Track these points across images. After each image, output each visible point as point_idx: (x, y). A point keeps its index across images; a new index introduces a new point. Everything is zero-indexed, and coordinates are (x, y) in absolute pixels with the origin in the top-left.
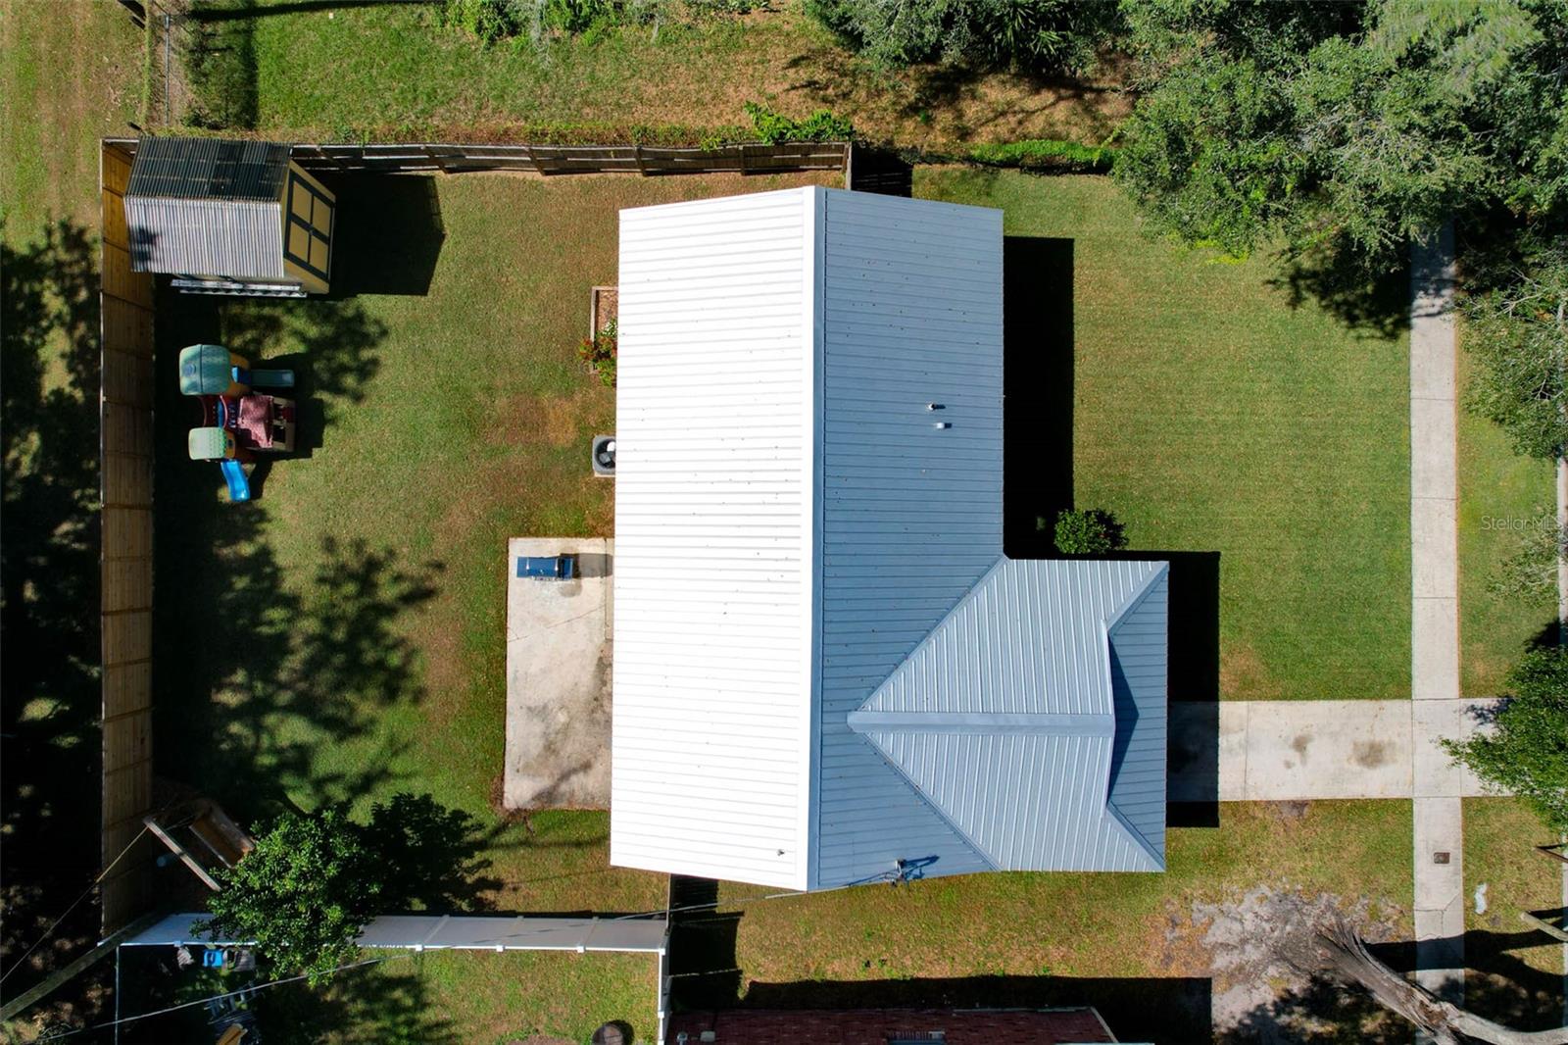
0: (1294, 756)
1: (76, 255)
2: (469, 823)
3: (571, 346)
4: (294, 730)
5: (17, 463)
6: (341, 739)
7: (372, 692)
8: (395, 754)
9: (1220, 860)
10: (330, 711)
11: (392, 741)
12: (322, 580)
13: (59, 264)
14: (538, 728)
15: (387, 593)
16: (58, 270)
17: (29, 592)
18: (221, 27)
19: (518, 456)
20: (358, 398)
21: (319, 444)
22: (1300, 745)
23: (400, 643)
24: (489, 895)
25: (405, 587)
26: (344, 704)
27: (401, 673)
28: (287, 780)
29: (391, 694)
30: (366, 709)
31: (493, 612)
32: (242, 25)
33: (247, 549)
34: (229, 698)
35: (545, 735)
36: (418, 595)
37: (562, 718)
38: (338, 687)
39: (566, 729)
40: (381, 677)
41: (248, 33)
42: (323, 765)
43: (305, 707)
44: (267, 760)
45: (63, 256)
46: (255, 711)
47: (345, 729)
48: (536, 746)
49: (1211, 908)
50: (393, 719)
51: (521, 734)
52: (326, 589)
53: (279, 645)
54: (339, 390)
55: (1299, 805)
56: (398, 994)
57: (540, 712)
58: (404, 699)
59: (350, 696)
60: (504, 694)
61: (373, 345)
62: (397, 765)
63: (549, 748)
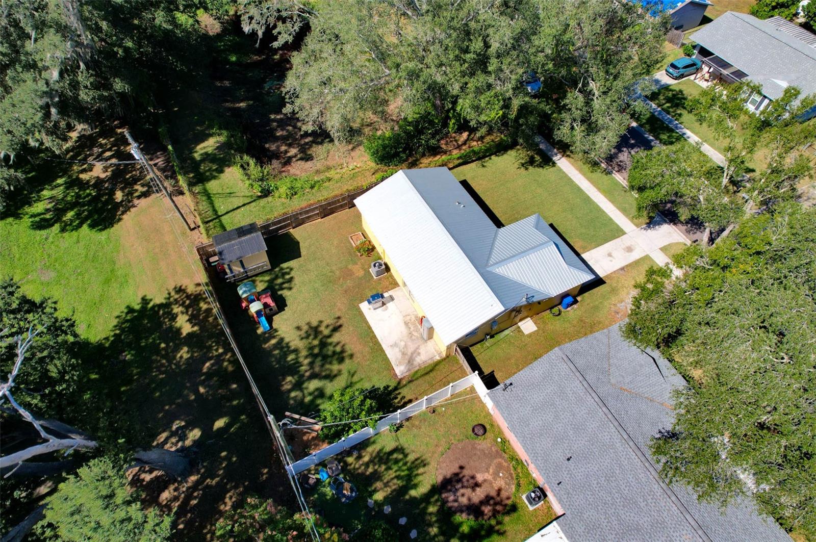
0: (611, 258)
1: (181, 294)
2: (390, 389)
3: (350, 253)
4: (313, 385)
5: (182, 357)
6: (331, 381)
7: (335, 362)
8: (353, 376)
10: (324, 374)
11: (349, 372)
12: (302, 339)
13: (176, 300)
14: (397, 350)
15: (326, 332)
16: (176, 302)
17: (202, 390)
18: (211, 224)
19: (349, 283)
20: (290, 289)
21: (286, 306)
22: (610, 255)
23: (338, 343)
25: (331, 328)
26: (327, 370)
27: (343, 351)
28: (319, 401)
29: (341, 360)
30: (335, 367)
31: (364, 325)
32: (217, 220)
33: (273, 341)
34: (287, 387)
35: (400, 351)
36: (336, 329)
37: (403, 344)
38: (322, 366)
39: (406, 346)
40: (336, 357)
41: (220, 221)
42: (328, 392)
43: (314, 376)
44: (308, 399)
45: (177, 296)
46: (298, 386)
47: (331, 377)
48: (399, 355)
50: (346, 366)
51: (392, 355)
52: (304, 341)
53: (297, 364)
54: (282, 289)
55: (622, 269)
56: (395, 456)
57: (395, 345)
58: (347, 361)
59: (328, 366)
60: (380, 345)
61: (289, 274)
62: (355, 379)
63: (404, 354)
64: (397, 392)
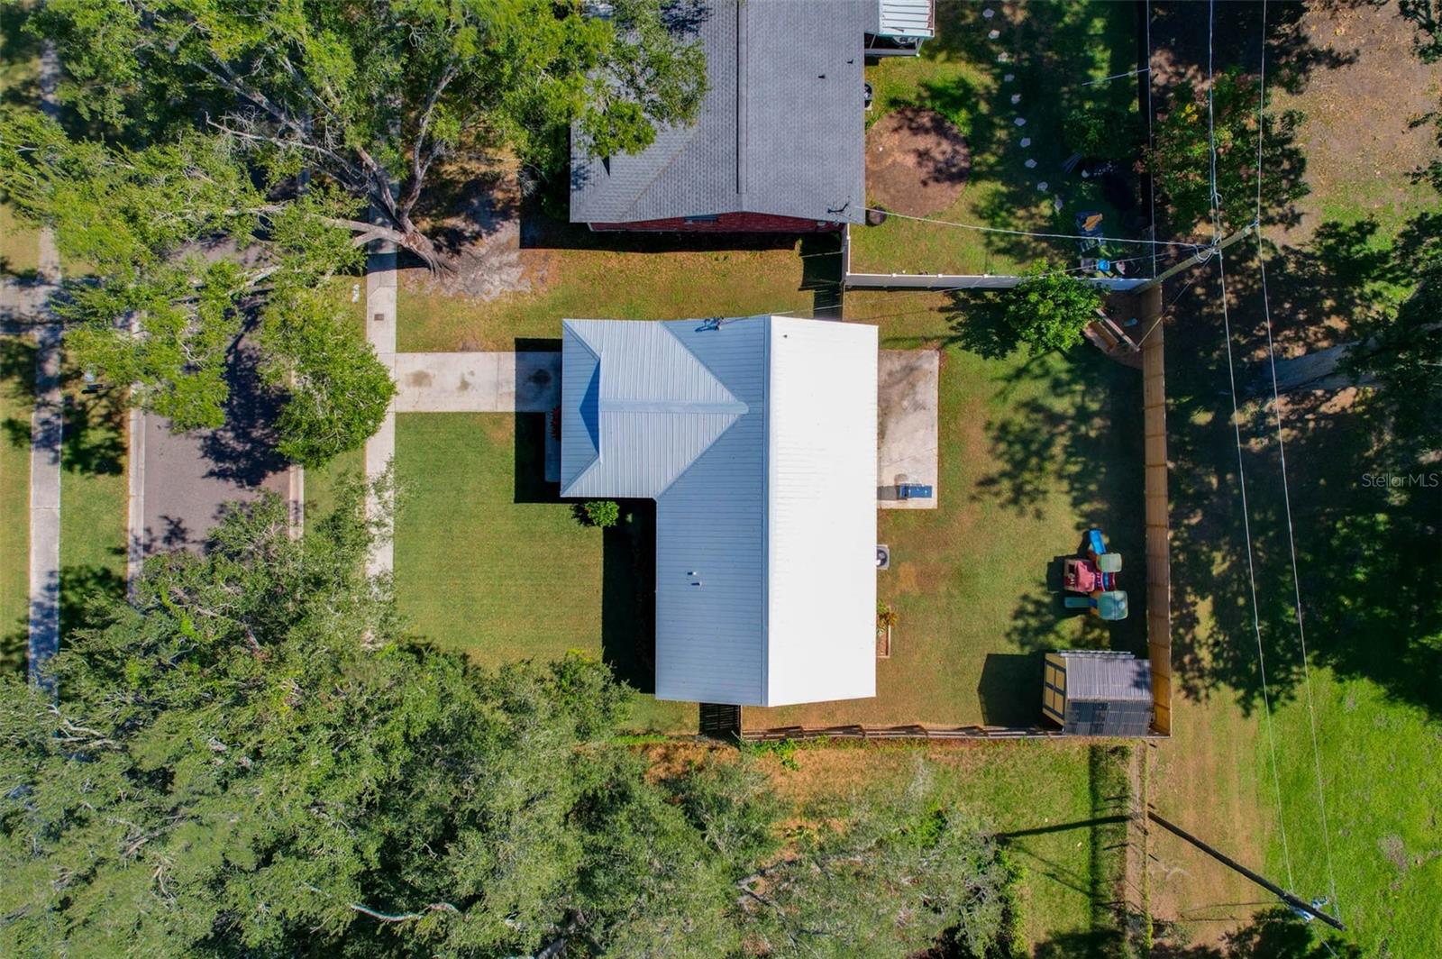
0: (468, 378)
1: (1191, 683)
2: (960, 343)
3: (901, 624)
4: (1062, 405)
5: (1224, 559)
6: (1035, 400)
7: (1015, 428)
8: (1002, 392)
9: (513, 317)
10: (1040, 416)
11: (1005, 399)
12: (1045, 492)
13: (1201, 677)
14: (919, 397)
15: (1006, 485)
16: (1201, 673)
17: (1214, 481)
18: (1110, 813)
19: (933, 558)
20: (1025, 598)
22: (465, 385)
23: (999, 457)
24: (948, 302)
25: (994, 489)
26: (1030, 421)
27: (998, 439)
28: (1064, 376)
29: (1004, 428)
30: (1020, 420)
32: (1098, 815)
33: (1086, 507)
34: (1097, 422)
35: (915, 393)
36: (988, 482)
37: (906, 403)
38: (1036, 430)
40: (1011, 438)
41: (1094, 810)
42: (1044, 384)
43: (1054, 419)
44: (1079, 388)
45: (1198, 682)
46: (1083, 415)
47: (1033, 406)
49: (520, 288)
50: (1003, 412)
52: (1042, 488)
53: (1070, 453)
54: (1038, 603)
55: (465, 349)
56: (1002, 245)
58: (997, 423)
59: (1028, 426)
61: (1015, 629)
62: (1001, 384)
63: (913, 386)
64: (953, 333)
